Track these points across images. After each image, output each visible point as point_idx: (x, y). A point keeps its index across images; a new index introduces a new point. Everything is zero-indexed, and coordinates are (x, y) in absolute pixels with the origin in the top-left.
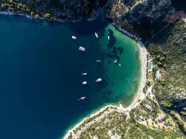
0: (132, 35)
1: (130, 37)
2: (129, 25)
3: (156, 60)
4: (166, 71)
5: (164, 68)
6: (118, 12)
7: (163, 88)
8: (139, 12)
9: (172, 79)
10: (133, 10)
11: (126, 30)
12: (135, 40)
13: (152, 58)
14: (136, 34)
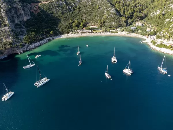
0: (45, 40)
1: (46, 42)
2: (29, 35)
3: (78, 27)
4: (89, 22)
5: (86, 24)
6: (4, 39)
7: (108, 22)
8: (16, 22)
9: (97, 18)
10: (11, 22)
11: (36, 43)
12: (52, 40)
13: (76, 31)
14: (45, 36)
